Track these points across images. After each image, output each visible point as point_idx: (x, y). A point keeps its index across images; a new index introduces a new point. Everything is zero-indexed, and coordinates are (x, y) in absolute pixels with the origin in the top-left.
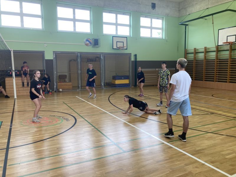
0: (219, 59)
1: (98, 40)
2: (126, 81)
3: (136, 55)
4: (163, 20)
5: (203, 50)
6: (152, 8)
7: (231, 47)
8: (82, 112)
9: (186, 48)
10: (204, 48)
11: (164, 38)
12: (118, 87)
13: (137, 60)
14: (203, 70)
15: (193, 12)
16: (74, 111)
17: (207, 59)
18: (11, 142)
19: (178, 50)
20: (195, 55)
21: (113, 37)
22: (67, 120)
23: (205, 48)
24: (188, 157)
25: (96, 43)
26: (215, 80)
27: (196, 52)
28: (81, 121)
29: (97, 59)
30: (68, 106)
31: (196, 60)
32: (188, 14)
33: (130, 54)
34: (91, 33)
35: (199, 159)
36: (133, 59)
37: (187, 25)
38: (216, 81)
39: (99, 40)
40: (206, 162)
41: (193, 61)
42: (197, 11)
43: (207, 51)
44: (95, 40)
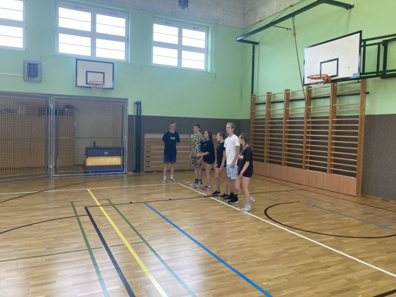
0: (312, 118)
1: (37, 65)
2: (116, 161)
3: (138, 104)
5: (282, 97)
6: (180, 4)
10: (284, 91)
11: (209, 71)
13: (142, 114)
14: (281, 141)
17: (290, 117)
20: (269, 107)
21: (77, 60)
23: (287, 93)
26: (303, 165)
27: (271, 101)
31: (272, 119)
36: (131, 111)
37: (257, 43)
38: (306, 168)
41: (264, 119)
42: (275, 12)
43: (289, 100)
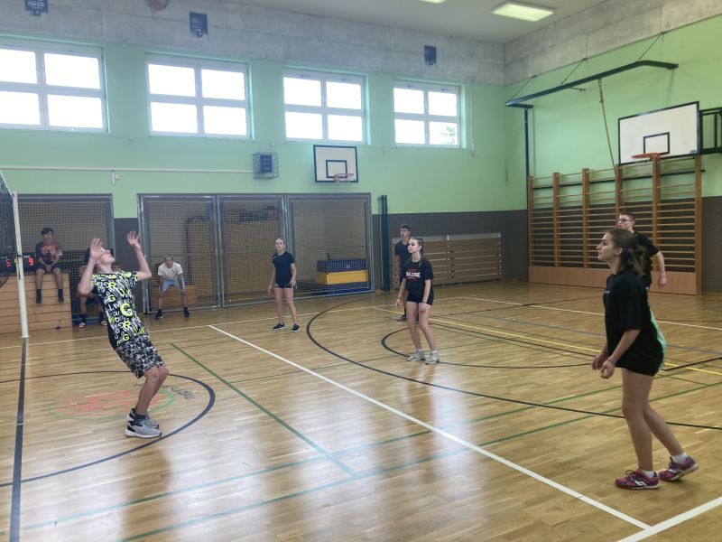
0: (627, 204)
1: (270, 157)
2: (358, 276)
3: (383, 199)
4: (460, 93)
5: (579, 178)
6: (426, 62)
7: (657, 167)
8: (229, 372)
9: (531, 173)
10: (581, 171)
11: (464, 146)
12: (335, 292)
13: (389, 212)
14: (581, 236)
15: (544, 71)
16: (204, 367)
17: (591, 204)
18: (26, 463)
19: (507, 180)
20: (557, 192)
21: (315, 146)
22: (187, 395)
23: (586, 172)
24: (535, 482)
25: (265, 165)
27: (559, 184)
28: (227, 398)
29: (270, 212)
30: (185, 354)
31: (562, 208)
32: (530, 76)
33: (367, 196)
34: (251, 137)
35: (566, 486)
36: (375, 209)
37: (531, 107)
39: (273, 158)
40: (583, 493)
41: (551, 209)
42: (557, 66)
43: (589, 181)
44: (262, 157)
